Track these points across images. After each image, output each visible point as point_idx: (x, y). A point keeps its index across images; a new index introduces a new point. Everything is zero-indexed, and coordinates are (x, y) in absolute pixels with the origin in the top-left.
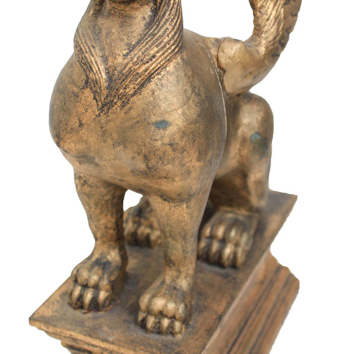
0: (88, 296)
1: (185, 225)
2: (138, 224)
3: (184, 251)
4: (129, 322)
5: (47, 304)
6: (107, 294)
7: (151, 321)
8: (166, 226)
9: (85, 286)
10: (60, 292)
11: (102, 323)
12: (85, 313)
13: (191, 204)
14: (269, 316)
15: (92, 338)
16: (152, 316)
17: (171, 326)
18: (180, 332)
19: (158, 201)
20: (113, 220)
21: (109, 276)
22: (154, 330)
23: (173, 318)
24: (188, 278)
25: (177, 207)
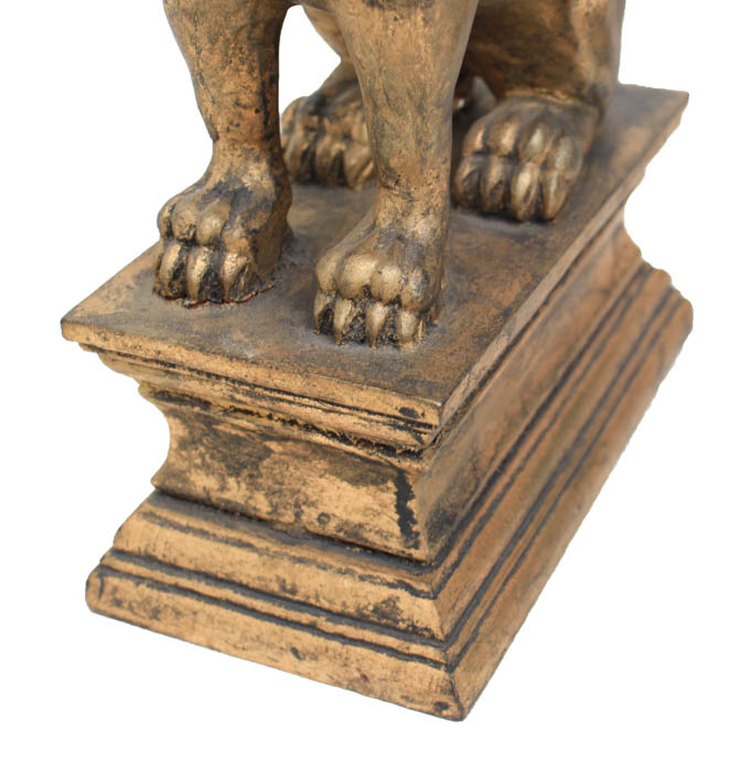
0: (198, 266)
1: (422, 70)
2: (317, 132)
3: (419, 142)
4: (292, 324)
5: (104, 293)
6: (242, 261)
7: (344, 314)
8: (377, 74)
9: (191, 243)
10: (137, 271)
11: (230, 326)
12: (190, 306)
13: (434, 13)
14: (622, 368)
15: (208, 353)
16: (346, 301)
17: (391, 323)
18: (413, 337)
19: (356, 11)
20: (255, 86)
21: (246, 220)
22: (352, 335)
23: (396, 303)
24: (431, 217)
25: (401, 21)
